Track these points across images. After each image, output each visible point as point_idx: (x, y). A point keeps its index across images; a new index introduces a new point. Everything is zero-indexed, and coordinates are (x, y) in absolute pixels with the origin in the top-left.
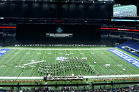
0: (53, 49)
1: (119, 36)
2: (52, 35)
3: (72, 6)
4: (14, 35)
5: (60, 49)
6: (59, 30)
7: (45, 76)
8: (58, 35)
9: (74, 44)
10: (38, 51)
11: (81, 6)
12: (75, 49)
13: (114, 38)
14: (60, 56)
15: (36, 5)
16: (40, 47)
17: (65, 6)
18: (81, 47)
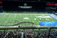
0: (22, 14)
1: (55, 8)
2: (21, 7)
4: (2, 7)
5: (26, 14)
6: (25, 4)
7: (19, 26)
8: (24, 7)
9: (33, 12)
10: (15, 15)
12: (33, 14)
13: (52, 9)
14: (26, 17)
16: (16, 13)
18: (36, 13)
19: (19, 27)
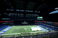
2: (23, 23)
3: (28, 16)
4: (13, 23)
5: (25, 26)
11: (30, 16)
12: (29, 26)
13: (38, 24)
15: (19, 16)
16: (20, 26)
17: (26, 16)
19: (21, 34)
